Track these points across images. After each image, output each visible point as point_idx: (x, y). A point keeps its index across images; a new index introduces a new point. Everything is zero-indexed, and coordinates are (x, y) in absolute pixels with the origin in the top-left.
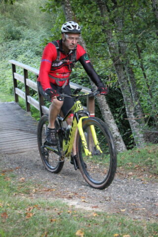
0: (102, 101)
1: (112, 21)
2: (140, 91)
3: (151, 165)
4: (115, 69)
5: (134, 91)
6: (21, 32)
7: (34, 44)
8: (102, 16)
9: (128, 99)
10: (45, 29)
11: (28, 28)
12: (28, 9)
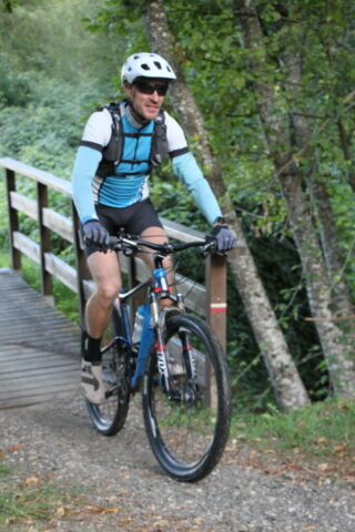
0: (245, 270)
1: (273, 59)
2: (347, 246)
4: (280, 186)
5: (330, 245)
6: (31, 85)
7: (64, 117)
8: (248, 46)
9: (315, 266)
10: (96, 80)
11: (49, 75)
12: (50, 26)
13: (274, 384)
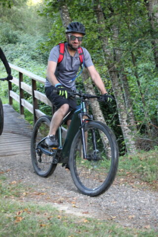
0: (96, 107)
1: (108, 28)
3: (143, 172)
4: (110, 76)
5: (127, 98)
6: (18, 36)
7: (30, 48)
8: (99, 23)
9: (122, 106)
10: (42, 34)
11: (25, 32)
13: (105, 149)
